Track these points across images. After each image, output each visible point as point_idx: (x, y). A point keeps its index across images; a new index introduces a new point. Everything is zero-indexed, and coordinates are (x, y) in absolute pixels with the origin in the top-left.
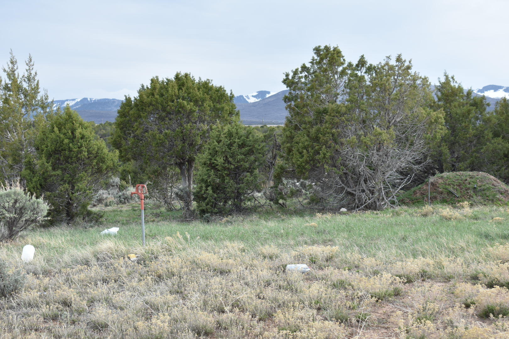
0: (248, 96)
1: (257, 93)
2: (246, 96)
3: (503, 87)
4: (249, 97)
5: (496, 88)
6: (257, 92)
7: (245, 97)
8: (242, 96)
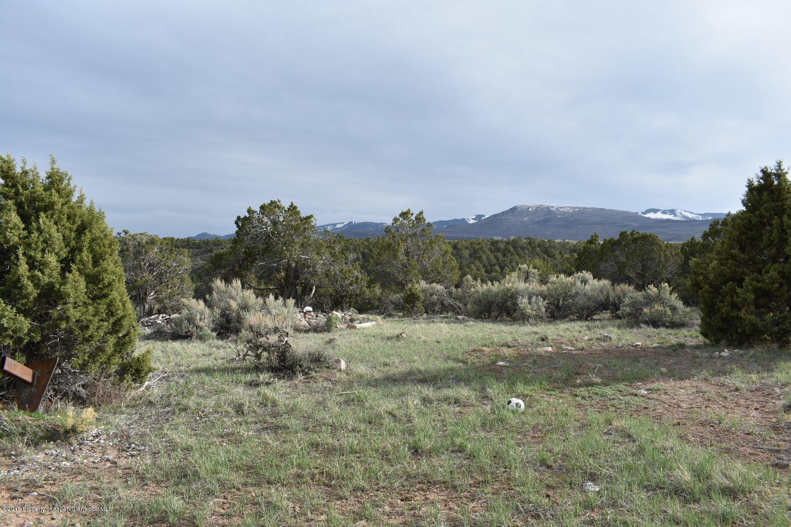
0: (468, 218)
1: (476, 217)
4: (470, 219)
5: (655, 211)
7: (466, 220)
8: (464, 219)
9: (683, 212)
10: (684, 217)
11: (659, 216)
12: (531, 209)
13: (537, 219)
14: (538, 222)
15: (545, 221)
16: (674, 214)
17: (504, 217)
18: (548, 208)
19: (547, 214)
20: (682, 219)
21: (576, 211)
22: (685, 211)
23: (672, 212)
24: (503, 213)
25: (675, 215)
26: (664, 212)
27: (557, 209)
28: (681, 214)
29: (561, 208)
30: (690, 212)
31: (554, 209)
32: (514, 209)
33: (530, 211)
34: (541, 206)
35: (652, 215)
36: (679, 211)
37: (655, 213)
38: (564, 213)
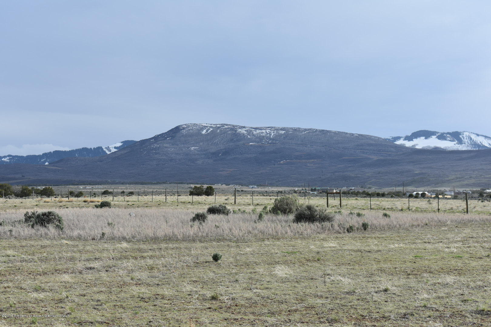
0: (108, 147)
1: (122, 144)
2: (106, 148)
3: (438, 133)
4: (111, 149)
5: (427, 134)
6: (122, 142)
7: (104, 149)
8: (101, 147)
9: (473, 137)
10: (475, 144)
11: (433, 142)
12: (204, 132)
13: (213, 149)
14: (215, 154)
15: (226, 152)
16: (458, 140)
17: (156, 145)
18: (233, 129)
19: (232, 140)
20: (469, 149)
21: (281, 135)
22: (478, 135)
23: (456, 136)
24: (156, 138)
25: (460, 142)
26: (442, 137)
27: (249, 132)
28: (471, 139)
29: (256, 129)
30: (486, 137)
31: (243, 131)
32: (177, 130)
33: (202, 135)
34: (223, 125)
35: (421, 143)
36: (467, 134)
37: (426, 138)
38: (260, 138)
